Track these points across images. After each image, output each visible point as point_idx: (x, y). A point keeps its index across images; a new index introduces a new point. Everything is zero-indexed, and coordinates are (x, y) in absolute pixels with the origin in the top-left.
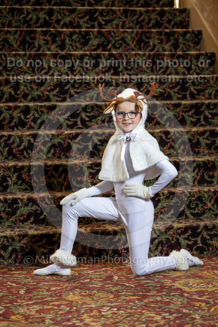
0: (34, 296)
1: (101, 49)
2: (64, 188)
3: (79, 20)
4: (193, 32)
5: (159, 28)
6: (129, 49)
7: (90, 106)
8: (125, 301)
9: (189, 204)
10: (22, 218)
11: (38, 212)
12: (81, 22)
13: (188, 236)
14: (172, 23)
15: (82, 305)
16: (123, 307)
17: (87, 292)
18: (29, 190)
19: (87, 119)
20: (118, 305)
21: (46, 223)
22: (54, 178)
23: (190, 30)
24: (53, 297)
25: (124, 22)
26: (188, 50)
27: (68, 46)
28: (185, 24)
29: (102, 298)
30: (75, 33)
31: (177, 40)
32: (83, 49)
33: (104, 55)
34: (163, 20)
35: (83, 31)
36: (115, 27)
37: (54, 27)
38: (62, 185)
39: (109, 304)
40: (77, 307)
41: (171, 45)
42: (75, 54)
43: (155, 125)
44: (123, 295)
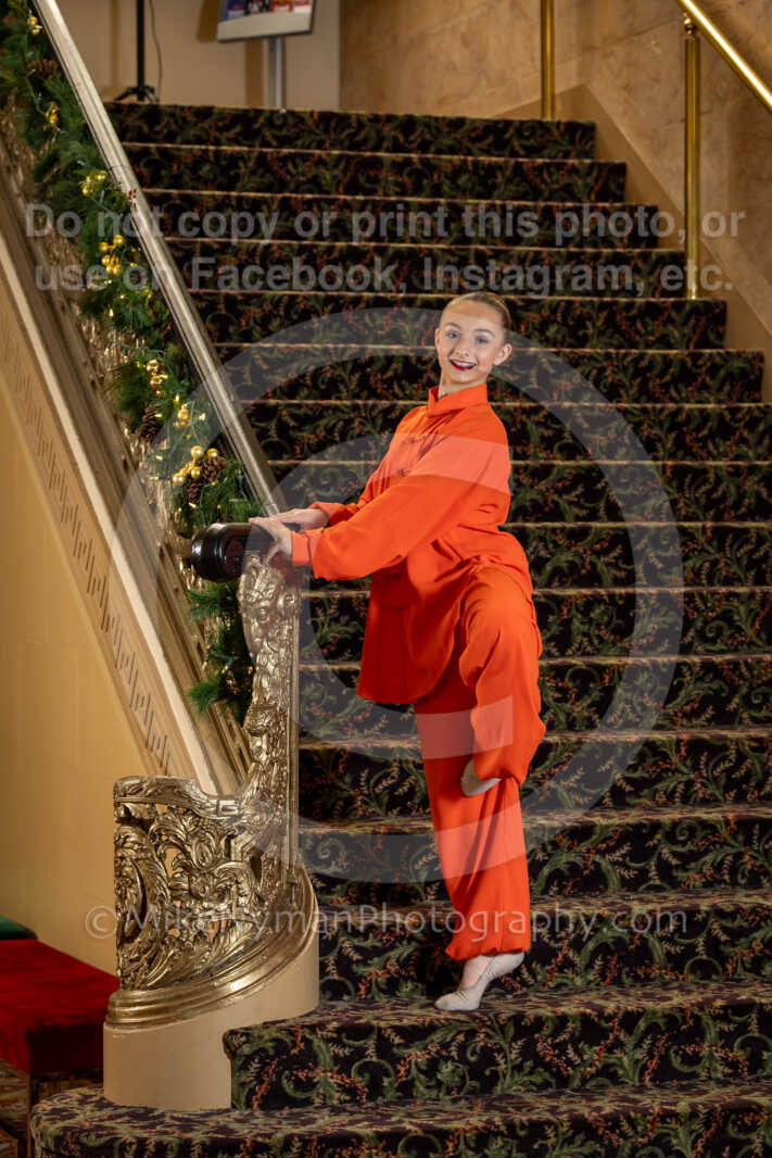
2: (647, 1078)
3: (594, 558)
7: (684, 825)
12: (600, 566)
18: (554, 1085)
19: (674, 862)
22: (623, 1050)
25: (714, 563)
27: (579, 639)
30: (597, 600)
33: (690, 667)
35: (621, 596)
36: (691, 576)
38: (645, 1068)
42: (612, 665)
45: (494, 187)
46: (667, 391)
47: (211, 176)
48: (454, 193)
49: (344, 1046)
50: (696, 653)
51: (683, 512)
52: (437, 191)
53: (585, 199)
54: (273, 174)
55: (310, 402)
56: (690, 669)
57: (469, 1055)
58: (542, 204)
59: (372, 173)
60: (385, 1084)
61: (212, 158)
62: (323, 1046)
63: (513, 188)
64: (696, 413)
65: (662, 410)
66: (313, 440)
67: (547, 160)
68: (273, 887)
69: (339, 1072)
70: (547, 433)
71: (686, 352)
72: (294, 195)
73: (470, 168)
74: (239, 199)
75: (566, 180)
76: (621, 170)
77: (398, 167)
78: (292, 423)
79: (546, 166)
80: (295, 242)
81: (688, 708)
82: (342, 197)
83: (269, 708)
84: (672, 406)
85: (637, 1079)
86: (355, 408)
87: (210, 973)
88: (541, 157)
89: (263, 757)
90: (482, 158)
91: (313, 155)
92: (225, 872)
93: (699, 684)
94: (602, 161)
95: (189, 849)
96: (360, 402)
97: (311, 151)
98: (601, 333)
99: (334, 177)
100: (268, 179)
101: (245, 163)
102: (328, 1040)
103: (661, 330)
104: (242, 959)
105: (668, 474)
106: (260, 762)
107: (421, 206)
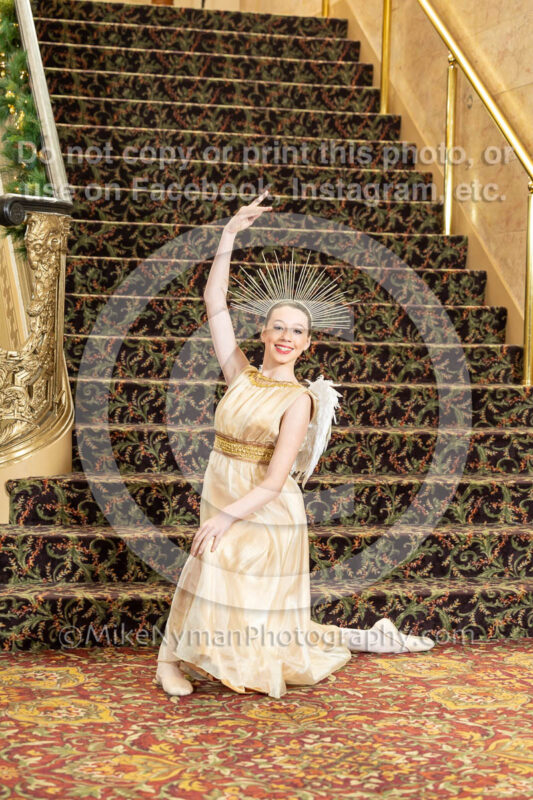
0: (194, 708)
3: (290, 249)
4: (472, 273)
5: (418, 265)
6: (369, 298)
8: (344, 725)
9: (458, 555)
13: (455, 609)
14: (440, 258)
15: (273, 729)
16: (341, 736)
17: (284, 704)
20: (333, 732)
23: (468, 270)
24: (225, 710)
26: (464, 303)
28: (459, 261)
29: (307, 717)
31: (446, 286)
34: (425, 254)
37: (251, 260)
39: (319, 729)
40: (264, 732)
41: (436, 294)
43: (406, 423)
44: (341, 712)
45: (281, 51)
47: (117, 39)
48: (255, 54)
49: (73, 492)
52: (248, 53)
53: (335, 59)
54: (153, 40)
57: (147, 501)
58: (304, 61)
59: (210, 42)
60: (98, 515)
61: (117, 31)
62: (60, 490)
63: (293, 52)
65: (347, 172)
67: (314, 38)
68: (41, 403)
69: (70, 507)
70: (279, 182)
71: (370, 142)
72: (160, 51)
73: (268, 41)
74: (127, 52)
75: (324, 50)
76: (357, 45)
77: (226, 39)
79: (313, 41)
80: (153, 75)
82: (187, 53)
89: (37, 330)
90: (276, 36)
91: (175, 30)
92: (11, 392)
97: (173, 28)
98: (326, 131)
99: (188, 43)
100: (149, 43)
102: (64, 488)
103: (362, 131)
104: (20, 441)
105: (343, 205)
106: (34, 332)
107: (233, 60)
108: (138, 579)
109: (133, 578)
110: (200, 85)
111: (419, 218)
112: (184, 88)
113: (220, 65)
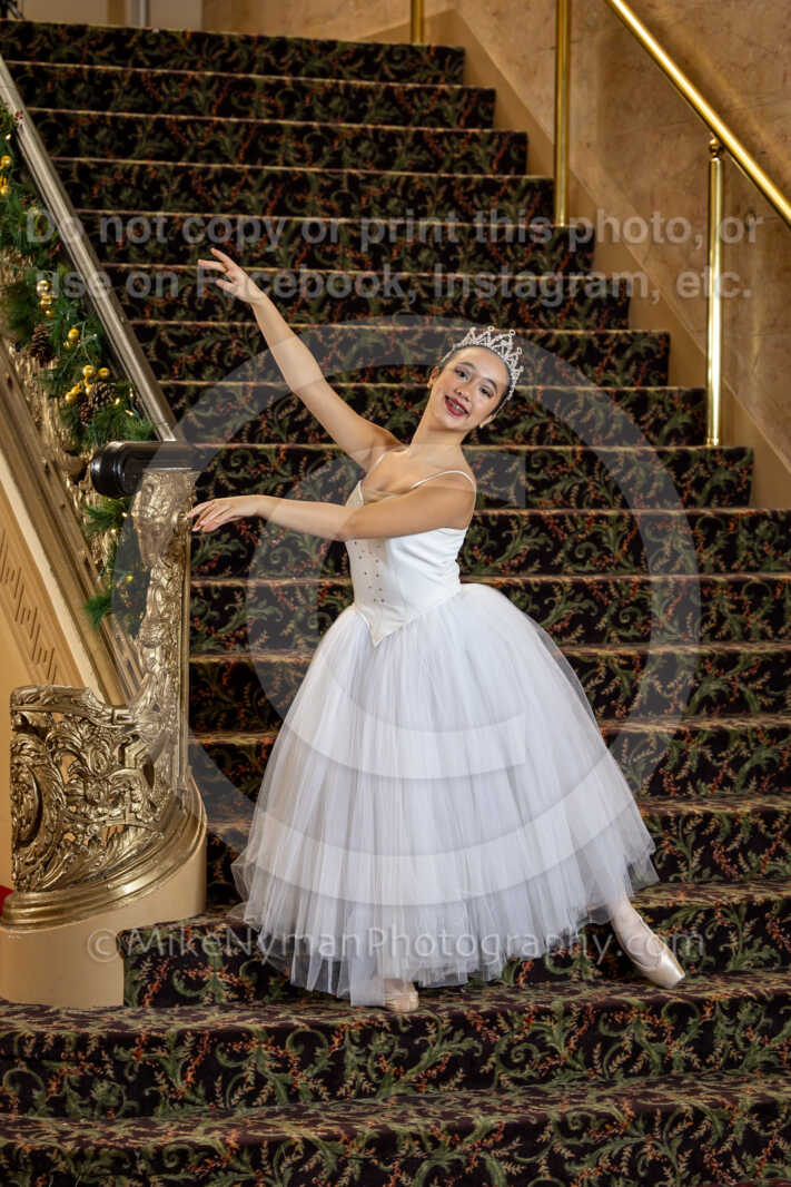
1: (537, 565)
2: (522, 980)
4: (774, 515)
6: (610, 565)
10: (434, 1072)
11: (476, 1055)
21: (495, 1083)
25: (583, 486)
28: (739, 491)
31: (732, 539)
32: (491, 565)
33: (561, 587)
34: (684, 481)
35: (494, 517)
36: (561, 498)
41: (716, 554)
43: (720, 787)
45: (365, 110)
46: (537, 317)
47: (85, 95)
48: (325, 116)
50: (566, 574)
51: (553, 437)
52: (309, 115)
53: (454, 124)
54: (147, 94)
55: (189, 323)
56: (561, 589)
58: (412, 129)
59: (245, 95)
60: (272, 983)
61: (86, 78)
63: (383, 112)
64: (566, 339)
66: (191, 360)
67: (418, 85)
68: (164, 794)
69: (227, 972)
72: (168, 116)
73: (342, 91)
74: (114, 119)
75: (436, 105)
76: (489, 96)
77: (271, 89)
78: (171, 344)
79: (417, 91)
80: (170, 164)
81: (559, 626)
83: (162, 621)
84: (541, 331)
85: (511, 980)
86: (233, 329)
87: (104, 875)
88: (412, 81)
89: (157, 668)
90: (353, 82)
91: (186, 76)
92: (118, 778)
93: (569, 604)
94: (472, 86)
95: (84, 756)
96: (237, 324)
97: (183, 72)
98: (472, 258)
99: (207, 99)
100: (141, 99)
101: (119, 84)
103: (530, 257)
104: (134, 862)
105: (539, 398)
106: (152, 673)
107: (294, 129)
108: (361, 1094)
109: (353, 1092)
110: (250, 179)
111: (661, 415)
112: (224, 186)
113: (272, 139)
